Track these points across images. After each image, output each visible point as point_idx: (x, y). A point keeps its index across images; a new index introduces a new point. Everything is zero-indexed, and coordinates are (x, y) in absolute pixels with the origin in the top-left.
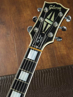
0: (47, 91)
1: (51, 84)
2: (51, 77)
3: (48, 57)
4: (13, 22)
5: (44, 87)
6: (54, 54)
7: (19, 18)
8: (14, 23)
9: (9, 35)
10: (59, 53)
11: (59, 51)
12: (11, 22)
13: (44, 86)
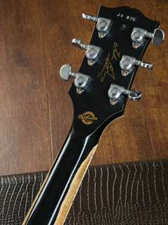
0: (124, 217)
1: (134, 199)
2: (135, 183)
3: (133, 144)
4: (50, 60)
5: (115, 207)
6: (149, 138)
7: (65, 51)
8: (51, 64)
9: (36, 89)
10: (161, 136)
11: (163, 132)
12: (43, 61)
13: (115, 204)
